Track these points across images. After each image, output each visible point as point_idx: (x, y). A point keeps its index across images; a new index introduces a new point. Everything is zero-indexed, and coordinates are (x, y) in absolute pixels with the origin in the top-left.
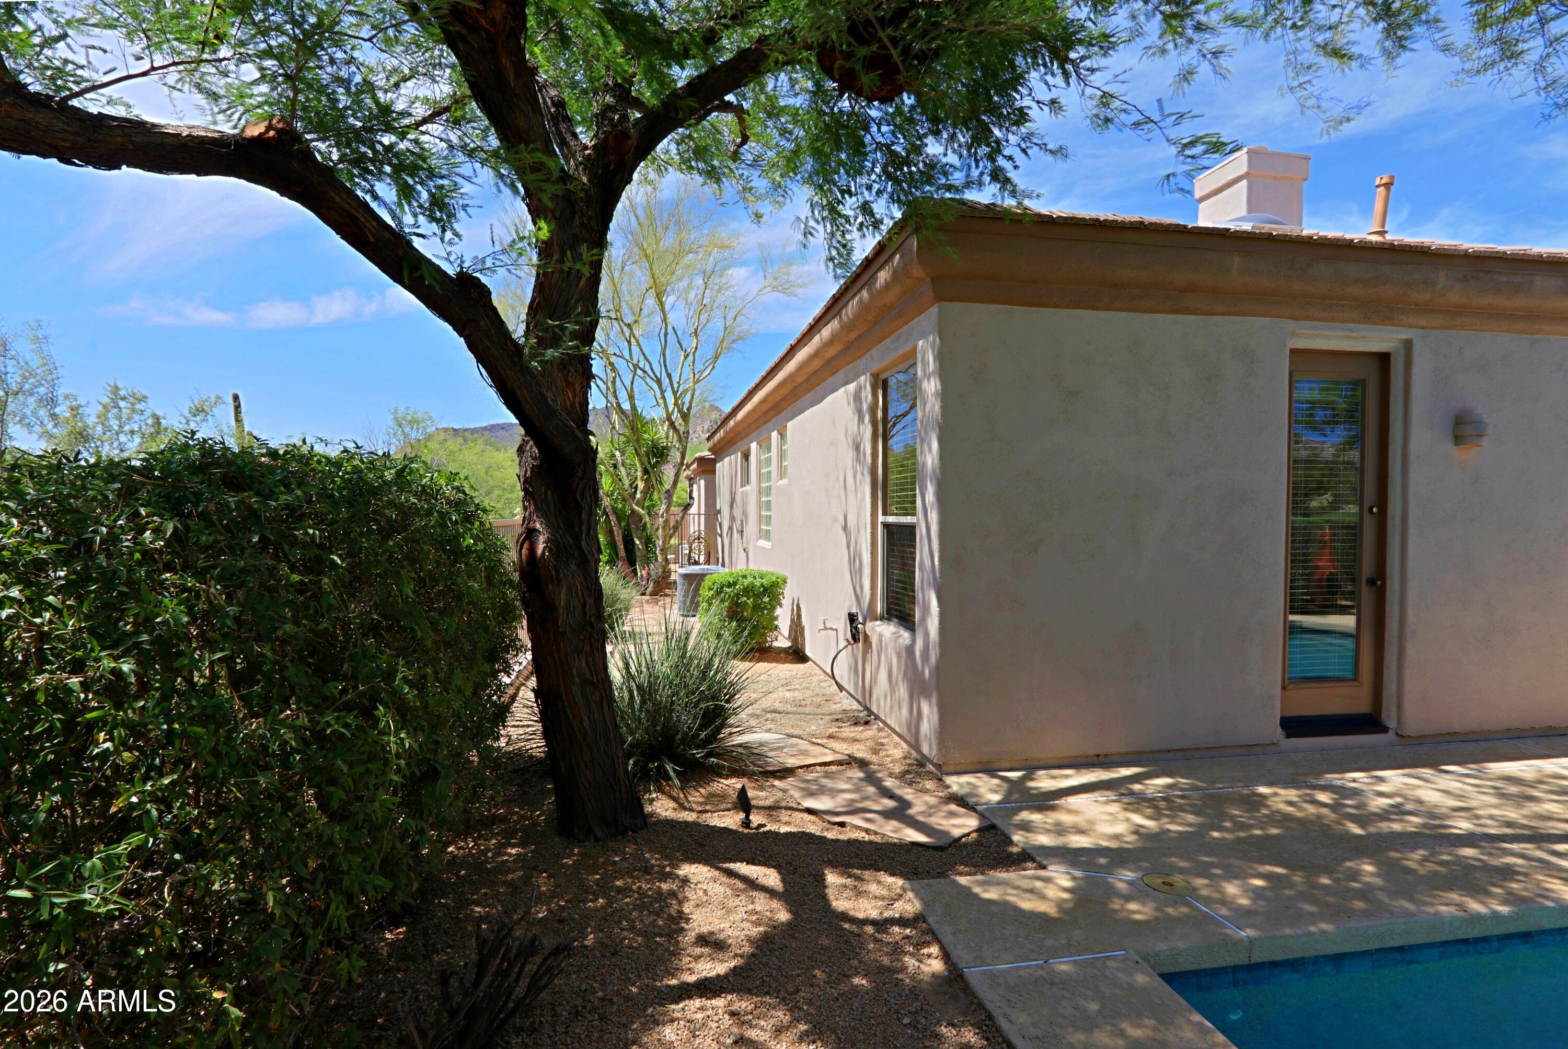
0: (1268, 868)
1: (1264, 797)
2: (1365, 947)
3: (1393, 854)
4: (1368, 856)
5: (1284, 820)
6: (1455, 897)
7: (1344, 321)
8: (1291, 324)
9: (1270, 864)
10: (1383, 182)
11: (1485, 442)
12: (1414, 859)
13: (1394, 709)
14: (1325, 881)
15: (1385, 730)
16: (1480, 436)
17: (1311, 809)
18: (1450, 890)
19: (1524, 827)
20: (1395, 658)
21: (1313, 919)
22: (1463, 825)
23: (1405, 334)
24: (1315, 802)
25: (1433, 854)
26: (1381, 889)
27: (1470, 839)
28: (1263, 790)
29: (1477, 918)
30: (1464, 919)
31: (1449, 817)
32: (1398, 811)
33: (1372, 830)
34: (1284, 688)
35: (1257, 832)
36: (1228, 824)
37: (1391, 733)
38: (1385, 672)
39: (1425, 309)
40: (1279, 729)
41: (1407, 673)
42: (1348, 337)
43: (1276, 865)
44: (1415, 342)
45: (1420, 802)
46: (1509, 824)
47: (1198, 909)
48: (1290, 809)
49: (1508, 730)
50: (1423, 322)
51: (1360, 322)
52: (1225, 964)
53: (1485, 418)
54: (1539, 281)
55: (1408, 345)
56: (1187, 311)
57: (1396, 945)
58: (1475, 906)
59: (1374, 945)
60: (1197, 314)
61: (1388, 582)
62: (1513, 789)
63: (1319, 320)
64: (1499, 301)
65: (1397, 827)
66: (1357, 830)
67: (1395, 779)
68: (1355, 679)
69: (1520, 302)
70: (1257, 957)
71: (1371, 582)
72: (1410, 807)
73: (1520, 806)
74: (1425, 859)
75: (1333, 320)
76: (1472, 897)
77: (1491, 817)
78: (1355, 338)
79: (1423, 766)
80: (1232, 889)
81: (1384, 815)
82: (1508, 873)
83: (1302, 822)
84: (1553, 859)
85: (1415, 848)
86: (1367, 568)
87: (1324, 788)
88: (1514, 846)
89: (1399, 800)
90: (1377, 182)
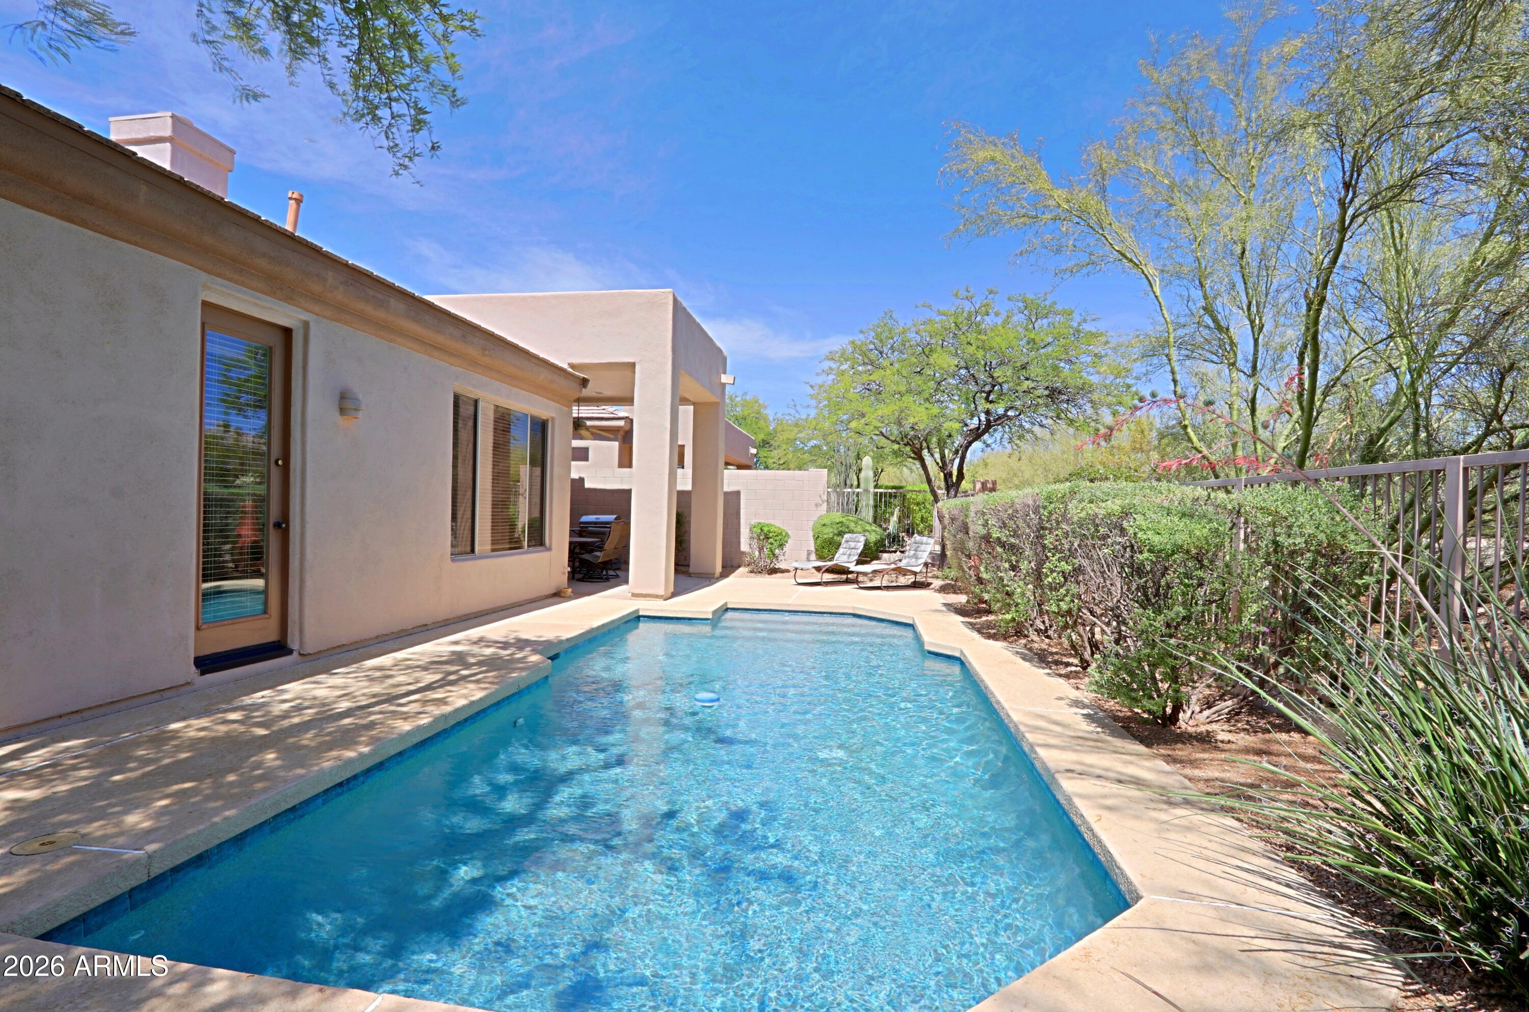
0: (176, 787)
1: (176, 731)
2: (263, 818)
3: (291, 740)
4: (269, 748)
5: (194, 744)
6: (334, 753)
7: (253, 289)
8: (203, 276)
9: (177, 783)
10: (294, 196)
11: (360, 415)
12: (308, 738)
13: (297, 633)
14: (231, 778)
15: (290, 652)
16: (357, 410)
17: (223, 728)
18: (331, 749)
19: (383, 694)
20: (297, 590)
21: (216, 811)
22: (344, 705)
23: (305, 316)
24: (226, 722)
25: (322, 729)
26: (279, 767)
27: (348, 713)
28: (174, 726)
29: (351, 761)
30: (339, 766)
31: (335, 702)
32: (299, 709)
33: (275, 728)
34: (198, 628)
35: (167, 761)
36: (132, 765)
37: (295, 654)
38: (290, 602)
39: (318, 299)
40: (193, 668)
41: (307, 601)
42: (257, 305)
43: (183, 782)
44: (311, 324)
45: (315, 698)
46: (374, 696)
47: (85, 852)
48: (202, 734)
49: (377, 637)
50: (317, 309)
51: (266, 294)
52: (119, 892)
53: (360, 397)
54: (394, 302)
55: (306, 325)
56: (84, 224)
57: (289, 806)
58: (351, 754)
59: (271, 813)
60: (96, 231)
61: (291, 524)
62: (378, 674)
63: (231, 280)
64: (369, 309)
65: (296, 720)
66: (262, 732)
67: (294, 688)
68: (265, 612)
69: (381, 314)
70: (156, 871)
71: (277, 525)
72: (307, 704)
73: (382, 682)
74: (316, 736)
75: (242, 284)
76: (346, 749)
77: (364, 695)
78: (263, 307)
79: (319, 674)
80: (131, 819)
81: (286, 715)
82: (372, 725)
83: (214, 740)
84: (399, 709)
85: (307, 731)
86: (274, 513)
87: (234, 710)
88: (377, 709)
89: (298, 701)
90: (290, 195)
